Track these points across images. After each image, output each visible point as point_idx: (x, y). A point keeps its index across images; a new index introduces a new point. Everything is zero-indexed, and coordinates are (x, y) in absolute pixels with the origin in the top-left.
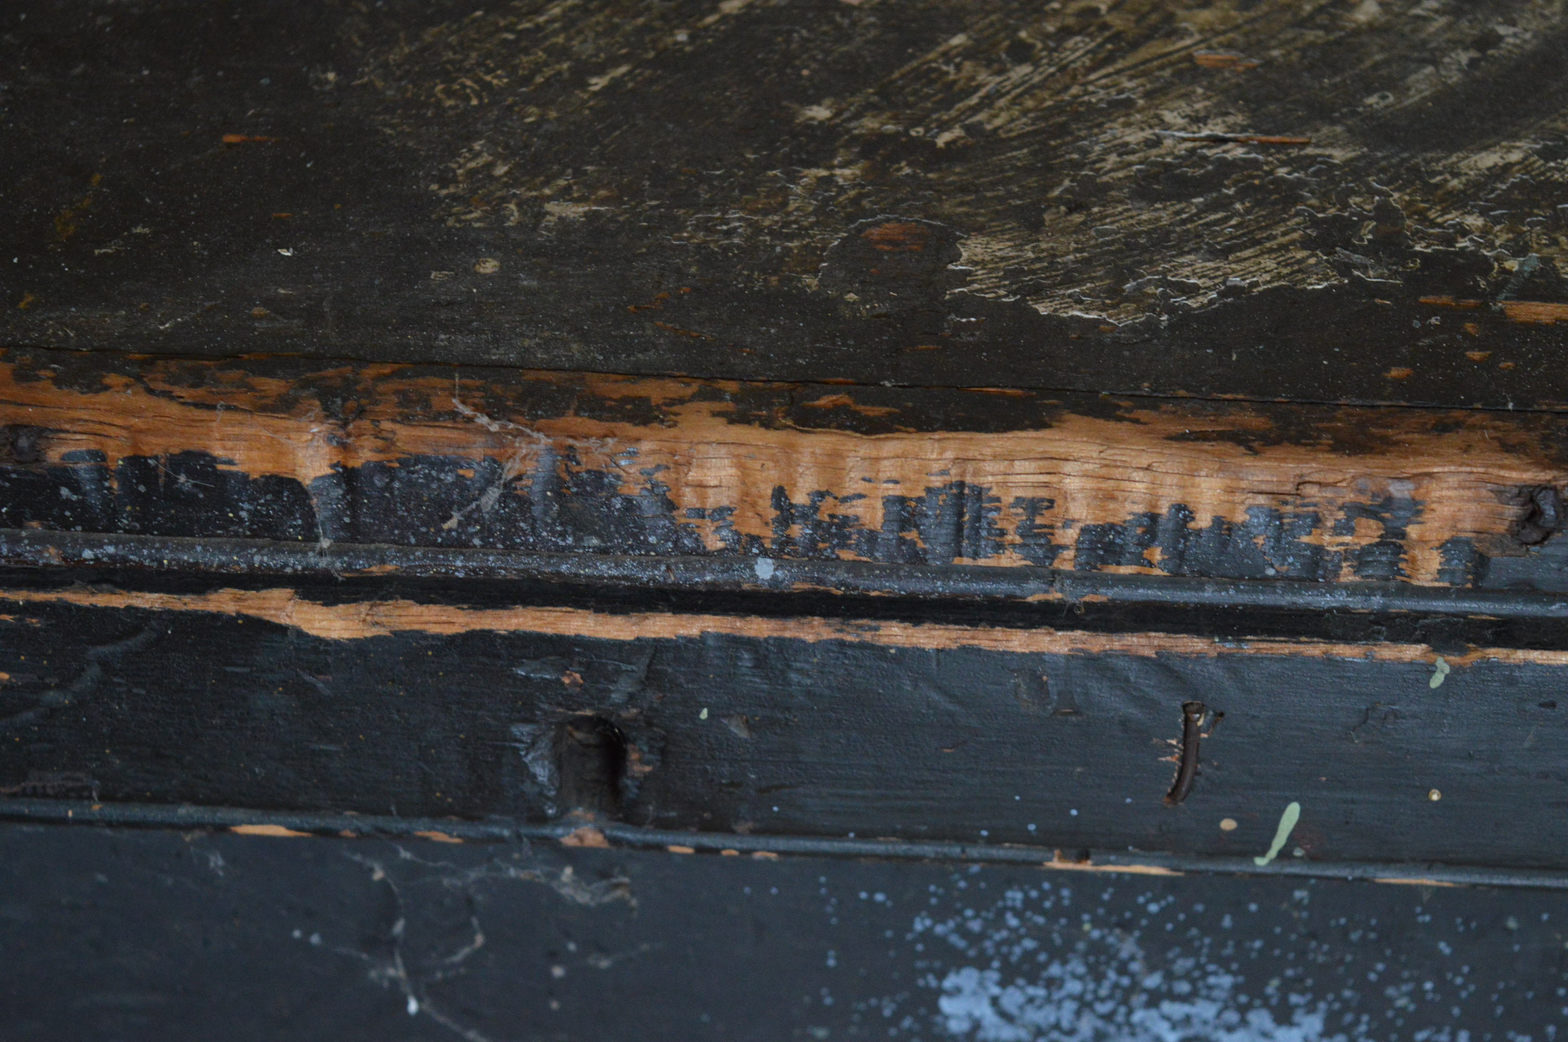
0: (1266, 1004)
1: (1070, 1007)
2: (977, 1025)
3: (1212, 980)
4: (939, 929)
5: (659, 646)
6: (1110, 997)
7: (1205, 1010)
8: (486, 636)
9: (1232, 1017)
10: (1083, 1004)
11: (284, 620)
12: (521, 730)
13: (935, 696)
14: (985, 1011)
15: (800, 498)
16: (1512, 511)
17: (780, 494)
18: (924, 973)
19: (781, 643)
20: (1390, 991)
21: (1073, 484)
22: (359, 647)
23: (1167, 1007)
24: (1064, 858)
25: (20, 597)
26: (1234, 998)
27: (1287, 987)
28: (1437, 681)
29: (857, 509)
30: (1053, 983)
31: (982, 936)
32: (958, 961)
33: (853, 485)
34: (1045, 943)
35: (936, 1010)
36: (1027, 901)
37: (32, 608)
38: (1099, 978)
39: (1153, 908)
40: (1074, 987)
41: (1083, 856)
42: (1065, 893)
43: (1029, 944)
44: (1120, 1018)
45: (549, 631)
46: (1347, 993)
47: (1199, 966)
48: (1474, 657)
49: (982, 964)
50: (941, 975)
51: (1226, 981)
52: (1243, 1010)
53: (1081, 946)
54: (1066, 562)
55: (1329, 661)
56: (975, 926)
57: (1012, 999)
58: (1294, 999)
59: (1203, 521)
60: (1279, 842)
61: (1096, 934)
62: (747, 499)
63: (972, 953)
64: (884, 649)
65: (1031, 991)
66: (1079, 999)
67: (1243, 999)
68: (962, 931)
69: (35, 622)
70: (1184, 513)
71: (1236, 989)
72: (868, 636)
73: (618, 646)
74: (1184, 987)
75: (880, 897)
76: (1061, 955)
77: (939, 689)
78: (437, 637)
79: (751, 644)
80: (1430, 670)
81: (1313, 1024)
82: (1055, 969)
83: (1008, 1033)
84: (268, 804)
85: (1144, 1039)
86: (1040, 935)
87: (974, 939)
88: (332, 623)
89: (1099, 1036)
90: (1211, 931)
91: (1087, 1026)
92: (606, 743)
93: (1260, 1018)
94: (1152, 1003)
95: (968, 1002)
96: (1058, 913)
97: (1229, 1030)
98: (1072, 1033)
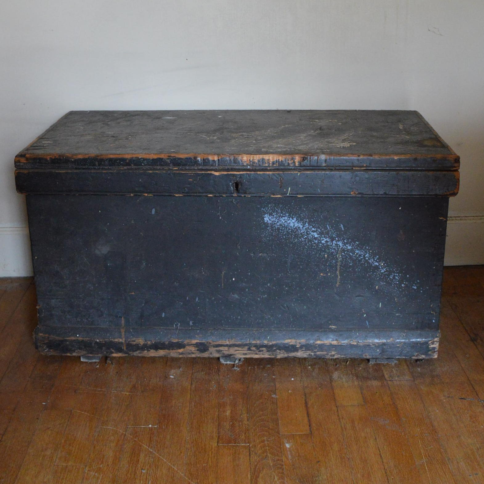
1: (275, 218)
2: (267, 221)
5: (241, 174)
7: (286, 218)
8: (228, 174)
9: (288, 219)
11: (213, 173)
12: (231, 183)
14: (268, 219)
15: (251, 160)
16: (302, 159)
17: (250, 160)
19: (250, 174)
21: (271, 158)
22: (219, 176)
23: (283, 218)
24: (272, 195)
25: (194, 172)
27: (293, 215)
28: (299, 175)
29: (255, 161)
30: (273, 216)
31: (267, 210)
32: (265, 213)
33: (255, 159)
35: (264, 219)
37: (194, 173)
38: (277, 215)
40: (275, 216)
41: (274, 195)
43: (271, 211)
45: (233, 173)
48: (301, 172)
49: (267, 213)
50: (264, 215)
51: (288, 214)
54: (271, 165)
55: (291, 173)
57: (270, 218)
59: (280, 160)
60: (289, 192)
62: (247, 161)
66: (275, 217)
68: (266, 210)
69: (195, 175)
70: (279, 160)
71: (289, 215)
73: (238, 174)
74: (284, 215)
76: (274, 212)
78: (224, 175)
79: (248, 174)
80: (298, 173)
81: (295, 219)
82: (273, 214)
83: (270, 222)
84: (210, 193)
85: (281, 222)
86: (272, 209)
87: (267, 211)
88: (217, 174)
89: (278, 222)
90: (286, 208)
91: (277, 220)
92: (237, 185)
93: (291, 219)
94: (282, 218)
95: (267, 218)
96: (273, 207)
97: (288, 220)
98: (275, 222)
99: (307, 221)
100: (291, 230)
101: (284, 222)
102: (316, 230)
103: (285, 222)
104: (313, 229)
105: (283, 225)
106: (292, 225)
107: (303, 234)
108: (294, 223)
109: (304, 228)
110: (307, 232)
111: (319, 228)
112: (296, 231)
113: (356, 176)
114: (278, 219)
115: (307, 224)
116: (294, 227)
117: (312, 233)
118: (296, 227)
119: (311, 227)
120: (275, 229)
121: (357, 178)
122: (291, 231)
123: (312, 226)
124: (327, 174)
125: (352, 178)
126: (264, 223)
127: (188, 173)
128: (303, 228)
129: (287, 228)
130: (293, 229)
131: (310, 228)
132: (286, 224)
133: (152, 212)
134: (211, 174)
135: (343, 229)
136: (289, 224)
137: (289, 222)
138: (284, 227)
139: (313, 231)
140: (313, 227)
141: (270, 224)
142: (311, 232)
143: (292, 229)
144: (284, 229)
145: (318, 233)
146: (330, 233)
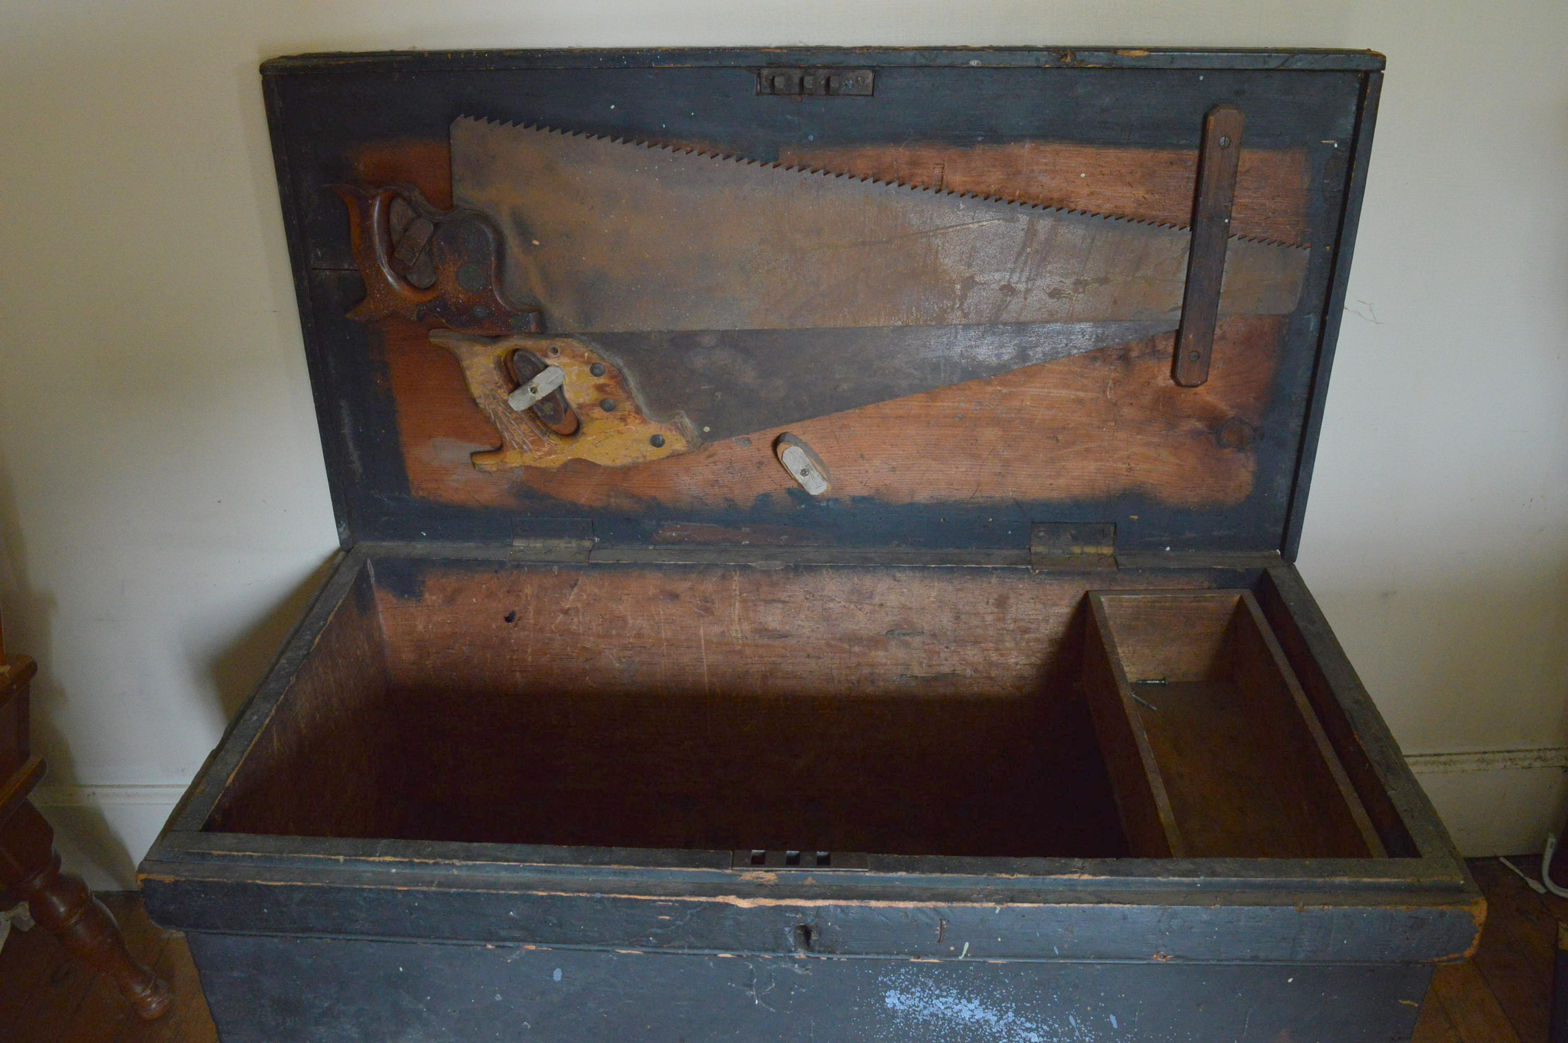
0: (965, 998)
1: (917, 999)
2: (895, 1006)
3: (951, 991)
4: (885, 980)
5: (819, 908)
6: (927, 997)
7: (950, 1000)
8: (780, 906)
9: (957, 1001)
10: (921, 999)
11: (733, 903)
12: (787, 929)
13: (883, 918)
14: (896, 1001)
18: (881, 992)
19: (848, 907)
20: (995, 993)
22: (750, 909)
23: (941, 999)
24: (914, 958)
25: (674, 898)
26: (957, 996)
27: (970, 992)
28: (997, 911)
30: (913, 994)
31: (895, 981)
32: (889, 988)
34: (911, 983)
35: (884, 1001)
36: (906, 971)
37: (677, 901)
38: (924, 992)
39: (936, 973)
40: (918, 994)
41: (919, 958)
42: (915, 969)
43: (907, 983)
44: (929, 1003)
45: (794, 904)
46: (985, 994)
47: (948, 988)
48: (1005, 905)
49: (895, 988)
50: (885, 992)
51: (955, 991)
52: (960, 999)
53: (919, 983)
55: (973, 908)
56: (893, 978)
57: (903, 998)
58: (972, 996)
60: (964, 952)
61: (923, 980)
63: (893, 986)
64: (871, 907)
65: (907, 996)
66: (919, 997)
67: (959, 996)
68: (890, 980)
69: (677, 904)
71: (958, 993)
72: (867, 904)
73: (809, 908)
74: (945, 993)
75: (870, 972)
76: (914, 986)
77: (885, 917)
78: (768, 907)
79: (840, 907)
80: (995, 909)
81: (977, 1002)
82: (913, 990)
83: (902, 1007)
84: (727, 949)
85: (936, 1008)
86: (909, 980)
87: (893, 982)
88: (744, 904)
89: (925, 1008)
90: (951, 978)
91: (922, 1005)
92: (806, 932)
93: (964, 1001)
94: (937, 998)
95: (892, 999)
96: (913, 974)
97: (957, 1005)
98: (918, 1007)
99: (1011, 1007)
100: (961, 1026)
101: (942, 1007)
102: (1037, 1027)
103: (946, 1008)
104: (1028, 1025)
105: (941, 1016)
106: (966, 1014)
107: (997, 1035)
108: (972, 1011)
109: (1002, 1022)
110: (1009, 1031)
111: (1044, 1021)
112: (977, 1030)
113: (1174, 916)
114: (927, 1002)
115: (1010, 1014)
116: (972, 1020)
117: (1024, 1034)
118: (978, 1021)
119: (1023, 1019)
120: (917, 1024)
121: (1175, 923)
122: (964, 1030)
123: (1026, 1017)
124: (1084, 912)
125: (1159, 921)
126: (885, 1010)
127: (655, 901)
128: (998, 1021)
129: (950, 1021)
130: (969, 1024)
131: (1019, 1022)
132: (949, 1013)
133: (552, 977)
134: (727, 905)
135: (1115, 1026)
136: (957, 1013)
137: (956, 1008)
138: (943, 1019)
139: (1029, 1030)
140: (1028, 1020)
141: (903, 1011)
142: (1020, 1032)
143: (966, 1025)
144: (943, 1024)
145: (1041, 1033)
146: (1077, 1033)
